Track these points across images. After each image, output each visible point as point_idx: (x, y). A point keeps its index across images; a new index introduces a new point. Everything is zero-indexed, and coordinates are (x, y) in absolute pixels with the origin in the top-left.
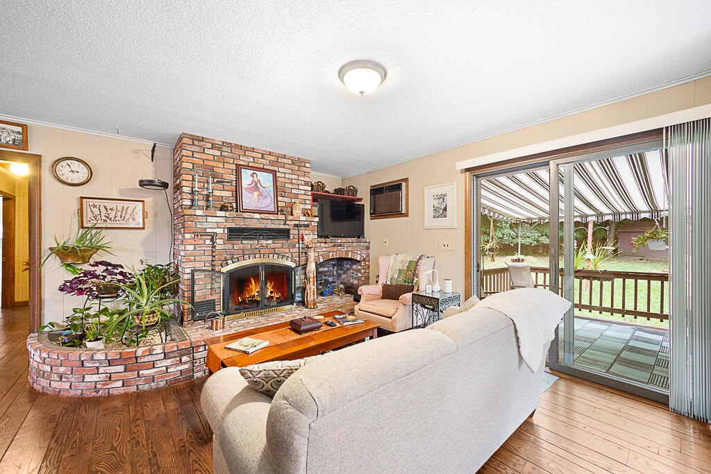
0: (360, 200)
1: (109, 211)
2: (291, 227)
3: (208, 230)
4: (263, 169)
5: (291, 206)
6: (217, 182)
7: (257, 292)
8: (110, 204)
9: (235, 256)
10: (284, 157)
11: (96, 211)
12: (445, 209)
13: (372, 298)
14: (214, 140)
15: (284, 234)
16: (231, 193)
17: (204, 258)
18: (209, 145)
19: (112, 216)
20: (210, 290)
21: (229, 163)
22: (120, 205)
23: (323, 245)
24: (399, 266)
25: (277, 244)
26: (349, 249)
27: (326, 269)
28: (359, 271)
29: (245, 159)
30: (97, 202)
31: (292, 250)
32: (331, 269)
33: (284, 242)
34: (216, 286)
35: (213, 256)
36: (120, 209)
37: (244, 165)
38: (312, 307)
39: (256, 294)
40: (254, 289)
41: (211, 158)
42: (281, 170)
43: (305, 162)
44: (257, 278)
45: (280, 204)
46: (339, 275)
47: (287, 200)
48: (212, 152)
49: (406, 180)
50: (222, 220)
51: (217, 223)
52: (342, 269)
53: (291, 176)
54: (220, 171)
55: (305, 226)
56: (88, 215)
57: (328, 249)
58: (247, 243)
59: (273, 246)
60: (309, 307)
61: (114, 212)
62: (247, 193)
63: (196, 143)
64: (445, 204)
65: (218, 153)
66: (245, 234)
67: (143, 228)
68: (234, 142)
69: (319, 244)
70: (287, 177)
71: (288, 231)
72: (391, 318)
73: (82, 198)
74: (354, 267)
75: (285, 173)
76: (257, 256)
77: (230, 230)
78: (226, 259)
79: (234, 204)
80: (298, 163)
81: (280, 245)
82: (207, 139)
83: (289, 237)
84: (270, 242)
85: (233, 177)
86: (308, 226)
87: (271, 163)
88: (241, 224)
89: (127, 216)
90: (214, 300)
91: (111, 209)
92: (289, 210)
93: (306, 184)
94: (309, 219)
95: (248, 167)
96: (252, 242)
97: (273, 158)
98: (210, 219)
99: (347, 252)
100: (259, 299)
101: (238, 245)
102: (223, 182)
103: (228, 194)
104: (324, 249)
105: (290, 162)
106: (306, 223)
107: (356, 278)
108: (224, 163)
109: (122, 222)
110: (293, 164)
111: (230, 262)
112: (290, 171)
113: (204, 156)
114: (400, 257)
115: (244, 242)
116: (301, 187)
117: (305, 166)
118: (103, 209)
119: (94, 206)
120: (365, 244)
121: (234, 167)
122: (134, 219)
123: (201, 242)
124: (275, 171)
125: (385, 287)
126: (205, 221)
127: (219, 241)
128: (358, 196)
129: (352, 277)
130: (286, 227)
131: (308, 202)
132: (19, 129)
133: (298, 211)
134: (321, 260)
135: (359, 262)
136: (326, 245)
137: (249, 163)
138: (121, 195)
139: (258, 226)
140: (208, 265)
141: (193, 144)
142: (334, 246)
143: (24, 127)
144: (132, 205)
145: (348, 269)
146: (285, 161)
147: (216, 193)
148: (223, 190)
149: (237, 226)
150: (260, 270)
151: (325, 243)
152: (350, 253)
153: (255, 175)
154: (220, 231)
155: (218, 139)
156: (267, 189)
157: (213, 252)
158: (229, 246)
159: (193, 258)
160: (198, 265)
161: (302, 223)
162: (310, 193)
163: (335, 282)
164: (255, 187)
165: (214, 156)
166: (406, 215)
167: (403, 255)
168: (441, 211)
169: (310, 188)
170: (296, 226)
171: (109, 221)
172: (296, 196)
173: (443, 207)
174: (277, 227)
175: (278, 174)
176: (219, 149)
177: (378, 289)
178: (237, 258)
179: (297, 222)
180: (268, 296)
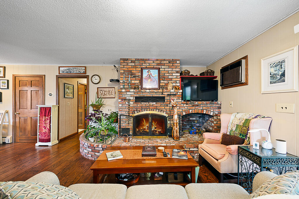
0: (216, 77)
1: (105, 92)
2: (166, 96)
3: (127, 98)
4: (154, 68)
5: (167, 84)
6: (133, 77)
7: (147, 127)
8: (105, 89)
9: (138, 110)
10: (164, 60)
11: (101, 92)
12: (283, 75)
13: (212, 142)
14: (132, 59)
15: (162, 99)
16: (139, 81)
17: (125, 110)
18: (130, 61)
19: (106, 94)
20: (127, 124)
21: (138, 68)
22: (108, 89)
23: (185, 105)
24: (237, 122)
25: (158, 104)
26: (204, 108)
27: (194, 119)
28: (213, 122)
29: (145, 65)
30: (102, 89)
31: (166, 108)
32: (198, 119)
33: (162, 103)
34: (130, 122)
35: (129, 109)
36: (108, 91)
37: (145, 68)
38: (176, 139)
39: (146, 128)
40: (146, 126)
41: (131, 67)
42: (163, 67)
43: (176, 60)
44: (147, 120)
45: (161, 84)
46: (203, 123)
47: (166, 82)
48: (131, 64)
49: (246, 58)
50: (132, 93)
51: (131, 95)
52: (204, 120)
53: (168, 70)
54: (134, 72)
55: (173, 95)
56: (100, 94)
57: (189, 108)
58: (144, 104)
59: (156, 105)
60: (174, 139)
61: (106, 92)
62: (145, 81)
63: (125, 61)
64: (283, 70)
65: (133, 64)
66: (143, 99)
67: (115, 98)
68: (140, 58)
69: (182, 105)
70: (166, 70)
71: (164, 98)
72: (217, 160)
73: (98, 88)
74: (210, 119)
75: (165, 68)
76: (148, 110)
77: (136, 98)
78: (134, 111)
79: (140, 86)
80: (172, 62)
81: (159, 105)
82: (129, 59)
83: (164, 101)
84: (154, 103)
85: (140, 74)
86: (175, 95)
87: (158, 64)
88: (141, 95)
89: (110, 93)
90: (129, 128)
91: (106, 91)
92: (165, 87)
93: (177, 72)
94: (176, 91)
95: (146, 68)
96: (146, 103)
97: (158, 62)
98: (128, 93)
99: (203, 110)
100: (148, 131)
101: (139, 105)
102: (135, 77)
103: (137, 82)
104: (186, 108)
105: (168, 62)
106: (174, 93)
107: (211, 126)
108: (136, 68)
109: (109, 96)
110: (169, 63)
111: (136, 112)
112: (168, 67)
113: (128, 67)
114: (239, 116)
115: (142, 103)
116: (174, 74)
117: (176, 63)
118: (103, 91)
119: (101, 90)
120: (217, 105)
121: (140, 69)
122: (112, 94)
123: (124, 103)
124: (160, 68)
125: (225, 136)
126: (126, 94)
127: (131, 103)
128: (215, 75)
129: (209, 125)
130: (163, 96)
131: (178, 82)
132: (84, 68)
133: (170, 87)
134: (184, 114)
135: (212, 116)
136: (187, 106)
137: (147, 66)
138: (109, 86)
139: (149, 95)
140: (127, 113)
141: (124, 62)
142: (193, 106)
143: (85, 67)
144: (111, 89)
145: (207, 120)
146: (165, 62)
147: (133, 82)
148: (136, 80)
149: (140, 96)
150: (149, 117)
151: (187, 104)
152: (205, 110)
153: (149, 72)
154: (132, 98)
155: (133, 58)
156: (155, 78)
157: (129, 107)
158: (135, 105)
159: (121, 110)
160: (123, 113)
161: (172, 93)
162: (179, 77)
163: (201, 127)
164: (149, 77)
165: (132, 66)
166: (246, 84)
167: (242, 114)
168: (279, 77)
169: (179, 74)
170: (168, 95)
171: (105, 95)
172: (171, 79)
173: (280, 73)
174: (158, 96)
175: (161, 70)
176: (134, 62)
177: (218, 136)
178: (139, 110)
179: (169, 93)
180: (153, 130)
